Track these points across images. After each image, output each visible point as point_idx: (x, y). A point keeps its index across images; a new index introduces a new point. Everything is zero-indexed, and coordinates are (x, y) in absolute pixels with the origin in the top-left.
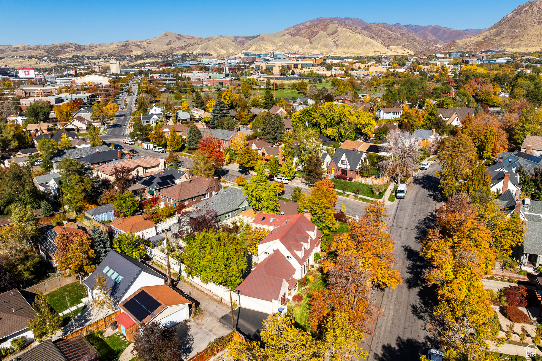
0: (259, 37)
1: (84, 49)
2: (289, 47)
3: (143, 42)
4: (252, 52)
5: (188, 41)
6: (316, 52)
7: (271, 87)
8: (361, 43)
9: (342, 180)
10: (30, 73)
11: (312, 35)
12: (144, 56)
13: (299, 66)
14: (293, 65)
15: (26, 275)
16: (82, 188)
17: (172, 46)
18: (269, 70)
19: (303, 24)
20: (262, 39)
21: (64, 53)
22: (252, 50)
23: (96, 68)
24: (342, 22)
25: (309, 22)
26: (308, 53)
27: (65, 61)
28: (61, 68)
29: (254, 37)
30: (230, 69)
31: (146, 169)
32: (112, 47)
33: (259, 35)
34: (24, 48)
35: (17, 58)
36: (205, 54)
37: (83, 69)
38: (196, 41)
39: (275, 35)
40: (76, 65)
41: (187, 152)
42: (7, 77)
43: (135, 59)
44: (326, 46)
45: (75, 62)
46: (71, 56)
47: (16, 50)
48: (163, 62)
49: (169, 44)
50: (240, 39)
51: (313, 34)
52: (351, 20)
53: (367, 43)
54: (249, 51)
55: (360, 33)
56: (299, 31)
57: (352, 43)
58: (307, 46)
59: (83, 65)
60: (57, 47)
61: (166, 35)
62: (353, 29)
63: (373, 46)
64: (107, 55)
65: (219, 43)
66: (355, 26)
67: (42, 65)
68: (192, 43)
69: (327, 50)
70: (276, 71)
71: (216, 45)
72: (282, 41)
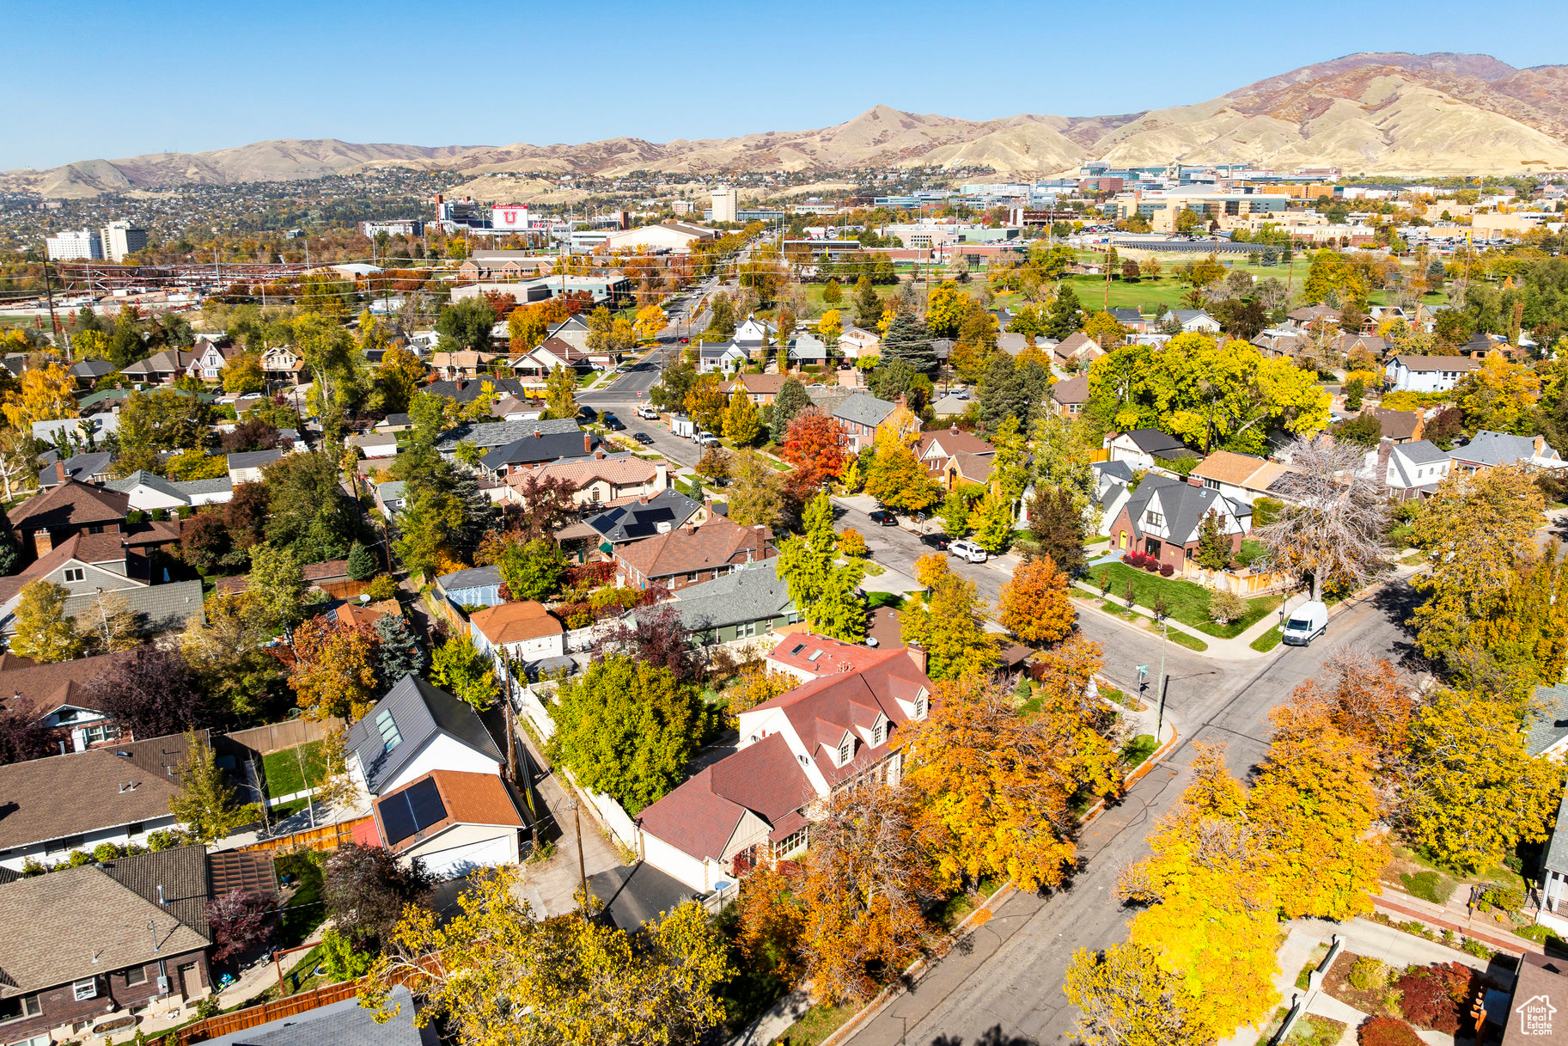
0: (1142, 119)
1: (661, 154)
2: (1233, 149)
3: (812, 134)
4: (1115, 164)
5: (933, 132)
6: (1320, 162)
7: (1120, 271)
8: (1476, 135)
9: (1144, 570)
10: (517, 218)
11: (1311, 109)
12: (810, 174)
13: (1244, 208)
14: (1223, 205)
15: (240, 703)
16: (437, 520)
17: (887, 146)
18: (1142, 220)
19: (1287, 77)
20: (1152, 125)
21: (613, 165)
22: (1115, 158)
23: (681, 208)
24: (1419, 67)
25: (1307, 71)
26: (1292, 166)
27: (611, 185)
28: (600, 203)
29: (1128, 119)
30: (1028, 213)
31: (619, 487)
32: (730, 149)
33: (1144, 113)
34: (523, 154)
35: (503, 179)
36: (976, 169)
37: (652, 208)
38: (956, 133)
39: (1192, 112)
40: (637, 197)
41: (771, 451)
42: (466, 225)
43: (785, 182)
44: (1353, 145)
45: (635, 189)
46: (627, 174)
47: (503, 157)
48: (858, 191)
49: (881, 142)
50: (1084, 126)
51: (1316, 108)
52: (1456, 58)
53: (1501, 135)
54: (1106, 161)
55: (1478, 103)
56: (1269, 99)
57: (1444, 136)
58: (1289, 146)
59: (654, 196)
60: (597, 149)
61: (875, 116)
62: (1455, 91)
63: (1521, 141)
64: (714, 171)
65: (1019, 137)
66: (1464, 80)
67: (555, 198)
68: (943, 139)
69: (1354, 157)
70: (1164, 222)
71: (1010, 144)
72: (1210, 131)
